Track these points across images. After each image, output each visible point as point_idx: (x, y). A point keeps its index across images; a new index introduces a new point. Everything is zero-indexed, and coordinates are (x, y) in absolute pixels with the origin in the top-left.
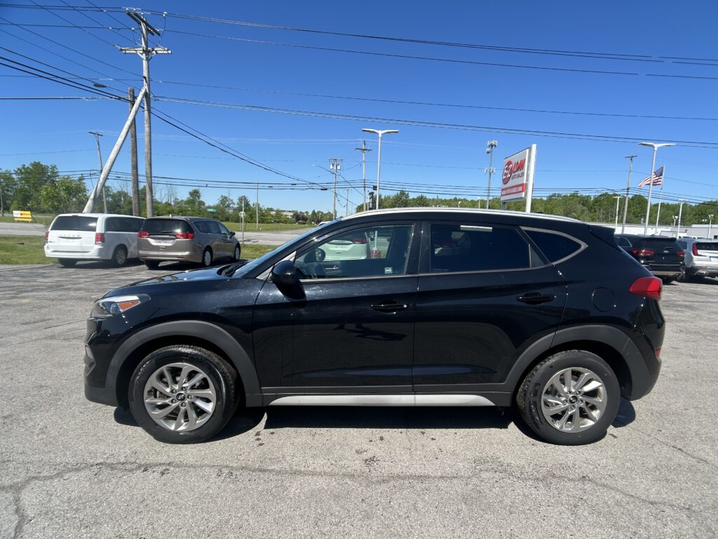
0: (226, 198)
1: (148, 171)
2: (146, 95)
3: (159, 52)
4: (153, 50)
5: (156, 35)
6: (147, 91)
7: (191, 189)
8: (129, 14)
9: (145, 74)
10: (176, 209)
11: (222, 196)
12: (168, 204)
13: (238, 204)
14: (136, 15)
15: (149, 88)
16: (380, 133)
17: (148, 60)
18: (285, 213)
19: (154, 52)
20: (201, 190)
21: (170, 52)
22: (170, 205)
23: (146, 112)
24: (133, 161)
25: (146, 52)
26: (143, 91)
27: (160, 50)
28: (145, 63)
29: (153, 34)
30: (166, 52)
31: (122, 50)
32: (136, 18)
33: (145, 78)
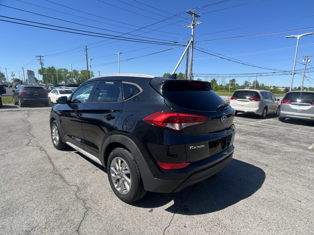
0: (247, 82)
1: (190, 72)
2: (192, 42)
3: (198, 24)
4: (195, 24)
5: (199, 17)
6: (193, 41)
7: (231, 79)
8: (188, 13)
9: (192, 34)
10: (224, 88)
11: (245, 81)
12: (222, 85)
13: (253, 84)
14: (190, 12)
15: (193, 39)
16: (298, 37)
17: (194, 28)
18: (279, 88)
19: (196, 24)
20: (236, 79)
21: (201, 22)
22: (222, 86)
23: (192, 49)
24: (186, 69)
25: (193, 25)
26: (191, 41)
27: (198, 23)
28: (193, 29)
29: (198, 17)
30: (200, 23)
31: (186, 27)
32: (191, 13)
33: (192, 35)
